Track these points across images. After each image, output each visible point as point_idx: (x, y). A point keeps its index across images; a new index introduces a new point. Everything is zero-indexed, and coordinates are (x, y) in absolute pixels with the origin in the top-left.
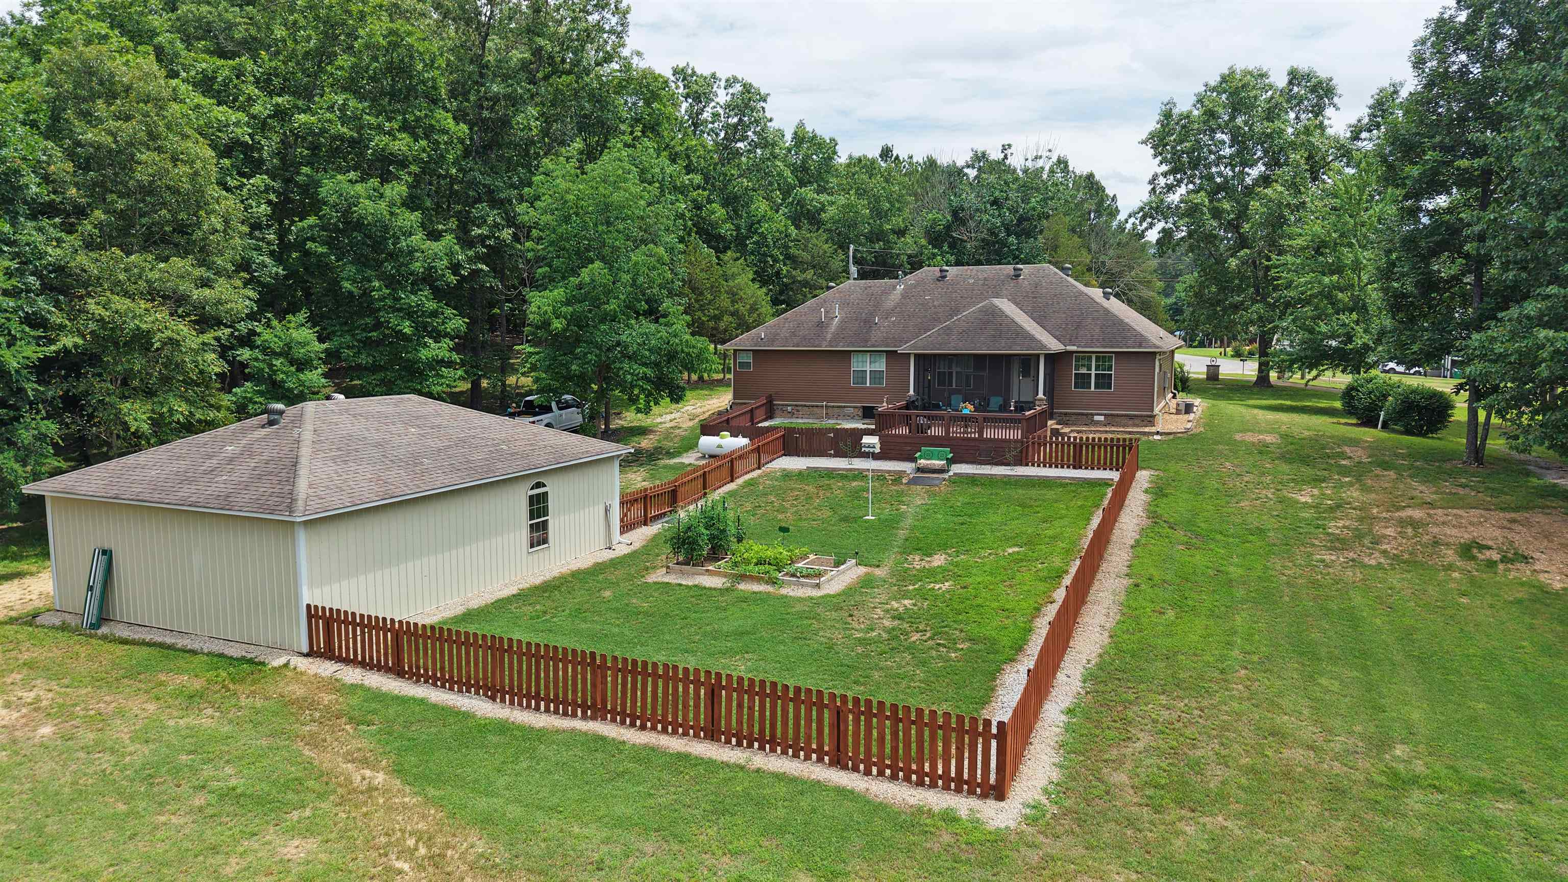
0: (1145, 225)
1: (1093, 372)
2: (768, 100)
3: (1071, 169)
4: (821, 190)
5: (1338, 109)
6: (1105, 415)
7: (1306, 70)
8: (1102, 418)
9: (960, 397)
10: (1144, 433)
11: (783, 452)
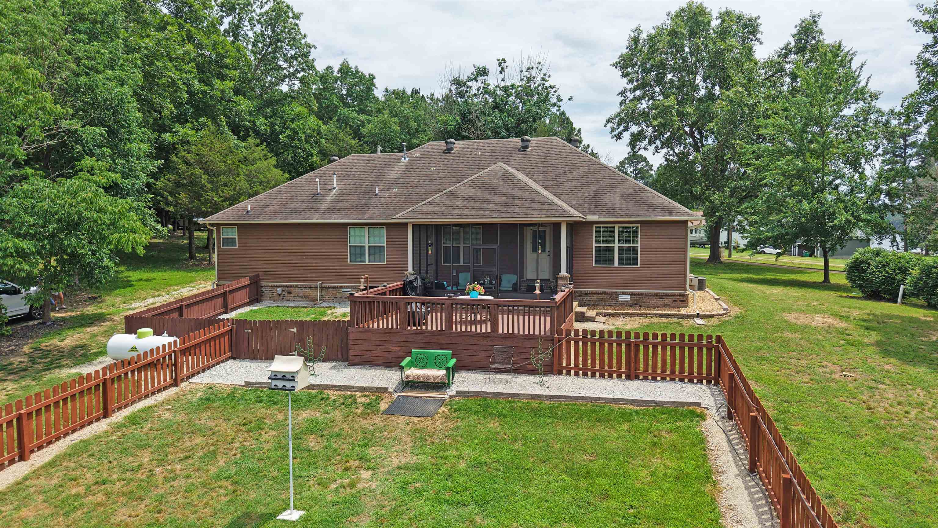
0: (621, 128)
1: (616, 245)
2: (302, 18)
4: (361, 111)
5: (761, 43)
6: (631, 294)
7: (737, 12)
8: (628, 298)
9: (468, 275)
10: (683, 317)
11: (230, 354)
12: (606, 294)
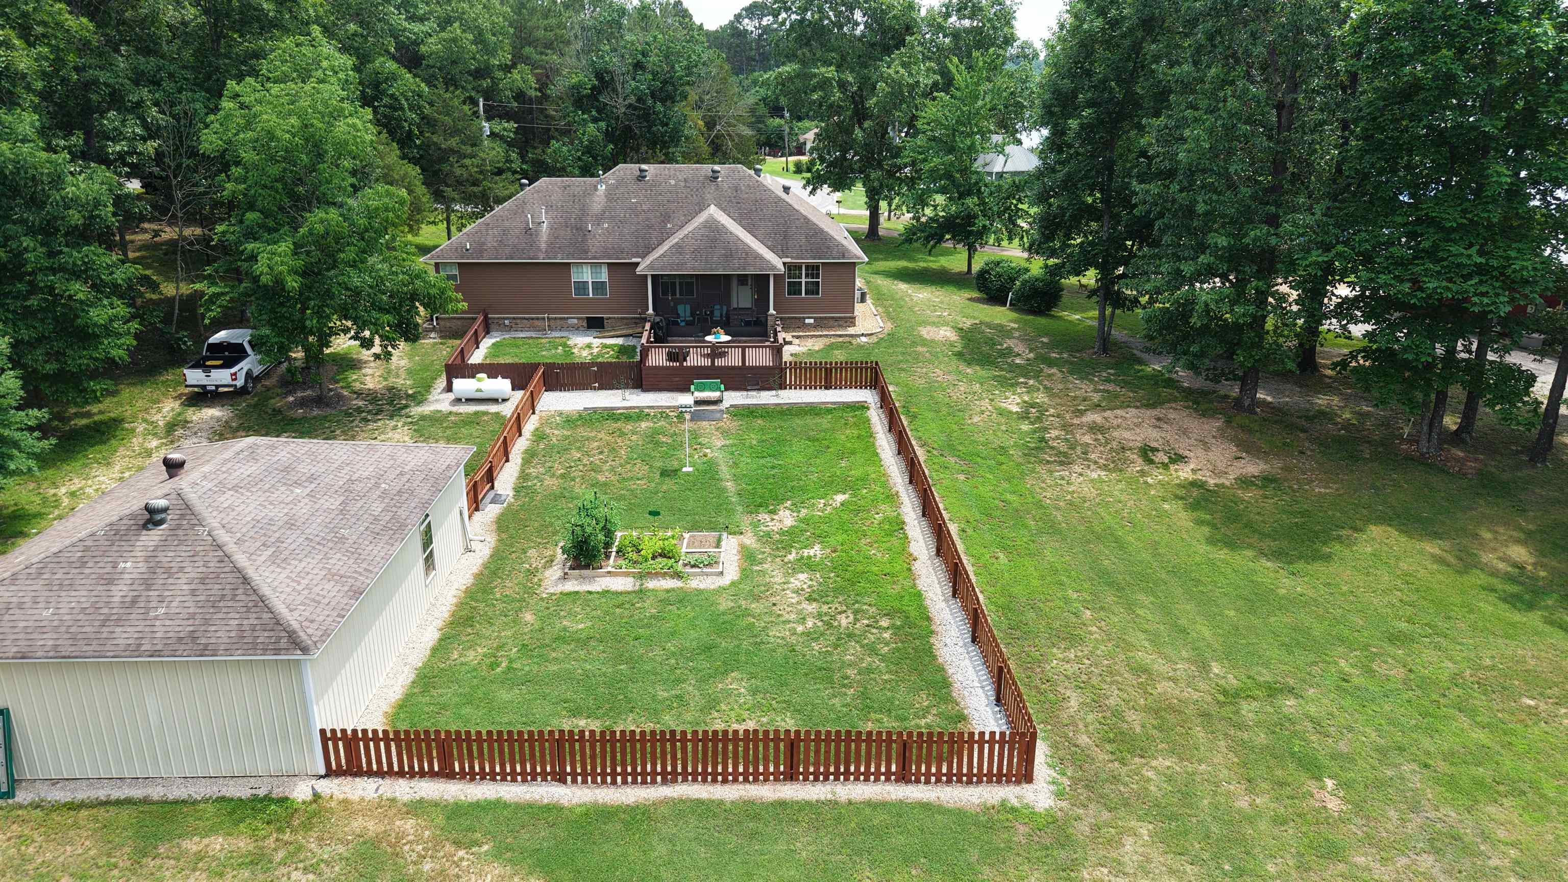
1: (803, 280)
6: (815, 318)
8: (812, 321)
10: (851, 336)
11: (545, 388)
12: (797, 319)
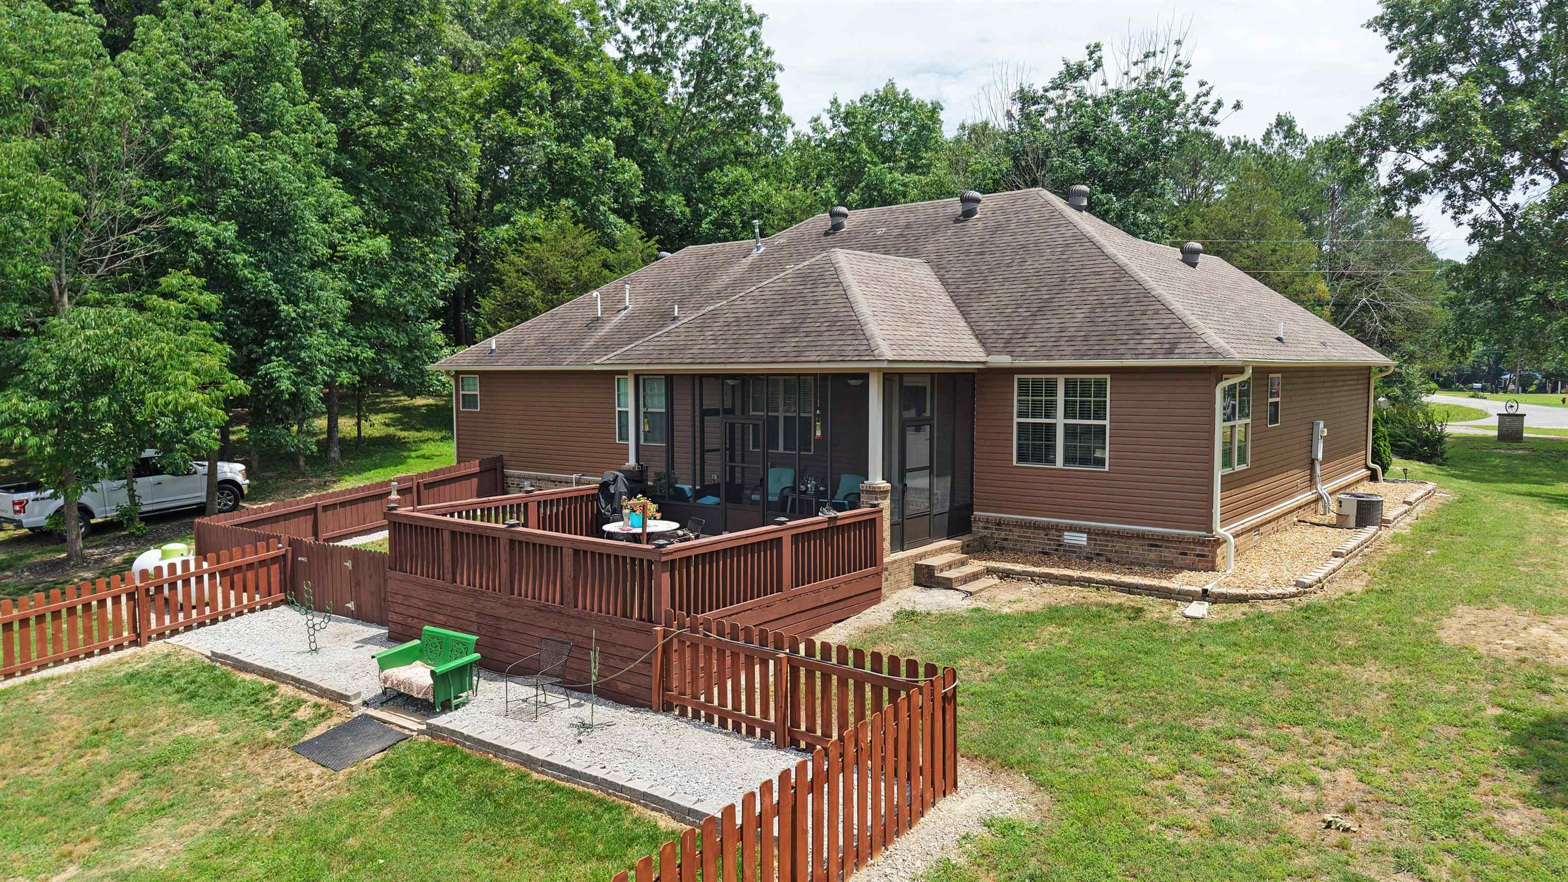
3: (1298, 130)
6: (1089, 531)
8: (1082, 539)
10: (1165, 594)
11: (282, 596)
12: (1036, 526)
